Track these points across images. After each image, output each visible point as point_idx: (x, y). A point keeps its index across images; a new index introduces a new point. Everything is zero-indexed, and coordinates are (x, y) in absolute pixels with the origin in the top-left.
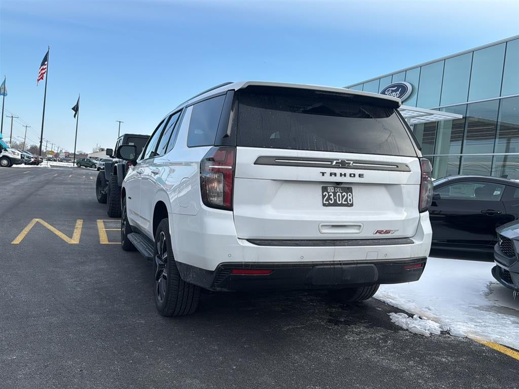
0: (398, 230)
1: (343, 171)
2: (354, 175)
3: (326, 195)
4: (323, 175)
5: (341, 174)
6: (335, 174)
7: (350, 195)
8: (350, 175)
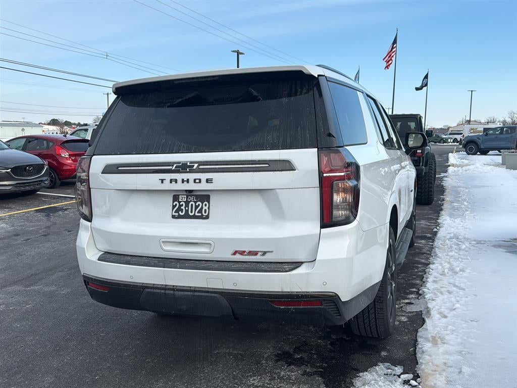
0: (272, 252)
1: (185, 176)
2: (200, 180)
3: (176, 204)
4: (162, 182)
5: (183, 180)
6: (176, 181)
7: (206, 205)
8: (195, 180)
